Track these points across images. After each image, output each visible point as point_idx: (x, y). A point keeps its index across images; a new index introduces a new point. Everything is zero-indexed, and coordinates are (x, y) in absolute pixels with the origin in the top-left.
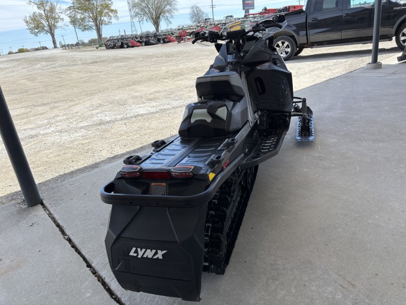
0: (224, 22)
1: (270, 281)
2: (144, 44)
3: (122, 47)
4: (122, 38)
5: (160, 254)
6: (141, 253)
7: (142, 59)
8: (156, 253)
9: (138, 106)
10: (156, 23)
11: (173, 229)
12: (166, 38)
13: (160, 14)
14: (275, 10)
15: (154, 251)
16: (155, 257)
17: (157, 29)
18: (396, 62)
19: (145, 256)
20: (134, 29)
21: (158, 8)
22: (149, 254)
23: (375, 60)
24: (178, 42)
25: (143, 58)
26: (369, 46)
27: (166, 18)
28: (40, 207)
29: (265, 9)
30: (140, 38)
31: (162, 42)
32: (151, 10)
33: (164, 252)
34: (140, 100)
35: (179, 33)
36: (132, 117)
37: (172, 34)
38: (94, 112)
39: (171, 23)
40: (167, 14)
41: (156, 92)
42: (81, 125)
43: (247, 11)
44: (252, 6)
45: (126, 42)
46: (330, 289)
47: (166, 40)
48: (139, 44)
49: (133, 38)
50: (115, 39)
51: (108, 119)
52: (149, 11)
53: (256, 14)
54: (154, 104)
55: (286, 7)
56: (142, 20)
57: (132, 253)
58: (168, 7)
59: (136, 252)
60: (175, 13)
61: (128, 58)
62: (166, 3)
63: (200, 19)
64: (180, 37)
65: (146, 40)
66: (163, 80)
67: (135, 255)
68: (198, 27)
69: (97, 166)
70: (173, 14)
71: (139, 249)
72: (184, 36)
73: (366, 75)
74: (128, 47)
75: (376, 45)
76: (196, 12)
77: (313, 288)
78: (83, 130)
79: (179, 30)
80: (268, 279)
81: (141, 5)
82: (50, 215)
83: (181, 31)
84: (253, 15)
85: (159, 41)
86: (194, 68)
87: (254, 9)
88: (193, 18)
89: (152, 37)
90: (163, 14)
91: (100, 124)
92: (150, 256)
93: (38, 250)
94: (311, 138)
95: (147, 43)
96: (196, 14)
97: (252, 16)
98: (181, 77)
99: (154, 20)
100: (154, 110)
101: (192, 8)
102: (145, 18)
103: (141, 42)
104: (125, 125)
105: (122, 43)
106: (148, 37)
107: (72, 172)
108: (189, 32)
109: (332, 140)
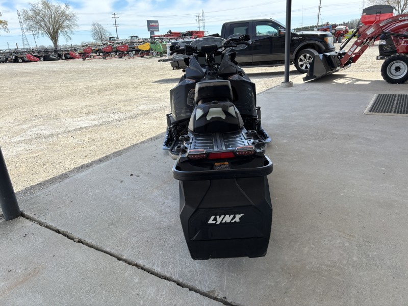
0: (130, 41)
1: (293, 243)
2: (42, 59)
3: (16, 61)
4: (16, 52)
5: (237, 218)
6: (219, 219)
7: (47, 75)
8: (234, 217)
9: (74, 120)
10: (54, 38)
11: (246, 196)
12: (69, 54)
13: (58, 29)
14: (179, 33)
15: (232, 216)
16: (233, 221)
17: (55, 43)
18: (302, 82)
19: (224, 221)
20: (26, 43)
21: (55, 22)
22: (228, 219)
23: (287, 80)
24: (83, 59)
25: (49, 73)
26: (281, 68)
27: (65, 33)
28: (22, 219)
29: (170, 32)
30: (38, 52)
31: (64, 58)
32: (48, 24)
33: (241, 215)
34: (74, 113)
35: (84, 50)
36: (75, 130)
37: (75, 50)
38: (24, 126)
39: (71, 39)
40: (66, 29)
41: (87, 106)
42: (15, 139)
43: (152, 33)
44: (157, 28)
45: (21, 56)
46: (338, 241)
47: (69, 56)
48: (36, 59)
49: (29, 52)
50: (7, 53)
51: (48, 133)
52: (45, 25)
53: (161, 36)
54: (93, 117)
55: (189, 32)
56: (38, 33)
57: (211, 221)
58: (67, 22)
59: (215, 219)
60: (75, 29)
61: (30, 73)
62: (64, 17)
63: (103, 37)
64: (86, 53)
65: (45, 55)
66: (89, 95)
67: (214, 222)
68: (104, 44)
69: (66, 176)
70: (73, 30)
71: (218, 217)
72: (89, 53)
73: (283, 91)
74: (24, 61)
75: (288, 68)
76: (98, 29)
77: (326, 243)
78: (23, 145)
79: (83, 46)
80: (290, 242)
81: (36, 18)
82: (40, 224)
83: (85, 47)
84: (159, 36)
85: (60, 57)
86: (116, 84)
87: (159, 31)
88: (95, 35)
89: (52, 52)
90: (61, 29)
91: (40, 138)
92: (228, 221)
93: (51, 255)
94: (268, 140)
95: (47, 59)
96: (98, 32)
97: (157, 37)
98: (107, 93)
99: (51, 35)
100: (96, 123)
101: (94, 25)
102: (40, 32)
103: (38, 57)
104: (72, 138)
105: (16, 58)
106: (47, 52)
107: (40, 184)
108: (95, 49)
109: (284, 141)
